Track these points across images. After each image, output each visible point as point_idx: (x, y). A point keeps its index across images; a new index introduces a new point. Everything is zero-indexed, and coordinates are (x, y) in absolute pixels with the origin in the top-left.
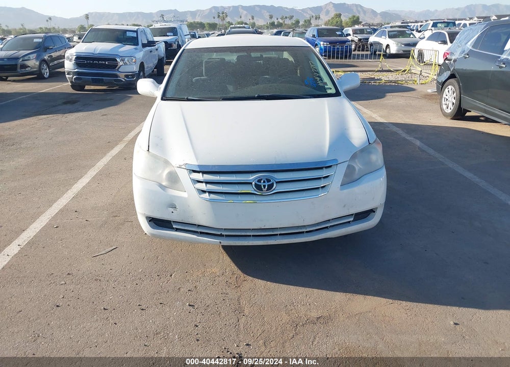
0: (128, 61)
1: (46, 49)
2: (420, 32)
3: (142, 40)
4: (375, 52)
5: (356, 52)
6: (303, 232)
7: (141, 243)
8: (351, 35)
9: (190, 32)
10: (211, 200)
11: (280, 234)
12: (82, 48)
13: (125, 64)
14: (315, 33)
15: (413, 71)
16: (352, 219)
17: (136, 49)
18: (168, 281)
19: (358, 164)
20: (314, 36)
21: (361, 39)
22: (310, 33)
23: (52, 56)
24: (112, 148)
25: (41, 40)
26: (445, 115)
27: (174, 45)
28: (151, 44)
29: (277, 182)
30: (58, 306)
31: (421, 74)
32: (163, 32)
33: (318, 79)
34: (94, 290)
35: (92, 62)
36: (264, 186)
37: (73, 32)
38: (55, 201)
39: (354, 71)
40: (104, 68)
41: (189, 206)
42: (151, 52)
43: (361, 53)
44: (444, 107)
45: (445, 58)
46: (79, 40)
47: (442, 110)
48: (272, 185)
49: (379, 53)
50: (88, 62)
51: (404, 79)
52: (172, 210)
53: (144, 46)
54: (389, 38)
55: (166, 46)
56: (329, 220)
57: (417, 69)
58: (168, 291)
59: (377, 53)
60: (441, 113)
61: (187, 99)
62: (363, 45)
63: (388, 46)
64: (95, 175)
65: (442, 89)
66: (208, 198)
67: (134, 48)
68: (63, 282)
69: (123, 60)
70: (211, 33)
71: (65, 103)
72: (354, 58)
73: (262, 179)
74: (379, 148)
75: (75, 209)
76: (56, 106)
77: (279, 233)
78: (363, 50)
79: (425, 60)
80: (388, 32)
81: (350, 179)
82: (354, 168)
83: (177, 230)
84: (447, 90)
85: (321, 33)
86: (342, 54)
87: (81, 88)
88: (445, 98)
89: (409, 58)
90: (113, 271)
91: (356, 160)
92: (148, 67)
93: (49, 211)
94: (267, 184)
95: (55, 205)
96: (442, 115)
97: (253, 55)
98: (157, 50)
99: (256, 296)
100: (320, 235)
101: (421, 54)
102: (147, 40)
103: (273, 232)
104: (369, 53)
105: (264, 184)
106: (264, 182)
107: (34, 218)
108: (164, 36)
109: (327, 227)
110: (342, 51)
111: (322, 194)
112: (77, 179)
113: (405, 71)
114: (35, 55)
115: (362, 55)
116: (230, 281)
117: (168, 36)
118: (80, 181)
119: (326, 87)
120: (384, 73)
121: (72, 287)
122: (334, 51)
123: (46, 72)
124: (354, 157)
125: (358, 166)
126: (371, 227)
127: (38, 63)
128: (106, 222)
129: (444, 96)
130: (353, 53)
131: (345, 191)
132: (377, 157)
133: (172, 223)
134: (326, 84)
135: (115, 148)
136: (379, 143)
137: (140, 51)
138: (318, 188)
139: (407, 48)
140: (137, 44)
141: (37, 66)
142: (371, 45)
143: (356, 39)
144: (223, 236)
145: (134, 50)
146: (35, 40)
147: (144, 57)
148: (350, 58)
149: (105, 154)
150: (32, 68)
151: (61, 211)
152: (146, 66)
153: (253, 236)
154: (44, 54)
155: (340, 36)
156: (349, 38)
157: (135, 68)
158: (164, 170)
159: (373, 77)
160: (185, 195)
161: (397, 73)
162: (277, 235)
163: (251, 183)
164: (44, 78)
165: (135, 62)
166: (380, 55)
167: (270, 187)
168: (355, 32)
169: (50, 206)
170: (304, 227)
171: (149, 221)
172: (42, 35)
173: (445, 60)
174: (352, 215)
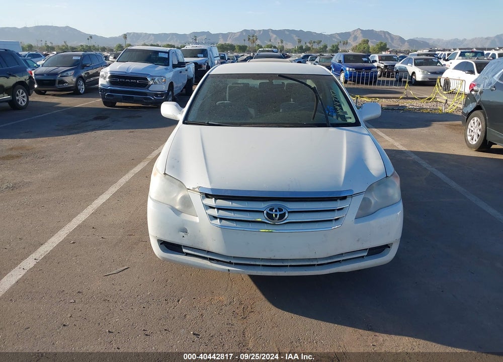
0: (158, 80)
1: (84, 67)
2: (447, 60)
3: (173, 60)
4: (401, 79)
5: (382, 79)
6: (314, 265)
7: (152, 265)
8: (377, 61)
9: (220, 54)
10: (222, 227)
11: (290, 266)
12: (116, 67)
13: (155, 83)
14: (342, 59)
15: (438, 99)
16: (366, 254)
17: (166, 69)
18: (175, 306)
19: (374, 197)
20: (340, 61)
21: (387, 66)
22: (336, 58)
23: (89, 73)
24: (136, 165)
25: (79, 58)
26: (470, 146)
27: (204, 66)
28: (181, 64)
29: (289, 212)
30: (64, 325)
31: (446, 103)
32: (194, 53)
33: (338, 108)
34: (101, 311)
35: (124, 80)
36: (276, 215)
37: (111, 50)
38: (75, 216)
39: (379, 98)
40: (135, 86)
41: (200, 231)
42: (180, 72)
43: (386, 79)
44: (469, 138)
45: (471, 89)
46: (114, 60)
47: (466, 141)
48: (284, 214)
49: (405, 80)
50: (121, 80)
51: (428, 107)
52: (183, 234)
53: (174, 66)
54: (415, 65)
55: (195, 67)
56: (342, 254)
57: (443, 98)
58: (174, 318)
59: (403, 80)
60: (465, 144)
61: (208, 123)
62: (389, 71)
63: (414, 73)
64: (116, 192)
65: (467, 119)
66: (219, 224)
67: (165, 69)
68: (72, 301)
69: (153, 80)
70: (240, 55)
71: (96, 119)
72: (379, 84)
73: (273, 209)
74: (397, 182)
75: (93, 225)
76: (87, 121)
77: (289, 264)
78: (388, 77)
79: (451, 89)
80: (415, 59)
81: (365, 213)
82: (369, 201)
83: (187, 254)
84: (472, 121)
85: (347, 59)
86: (367, 80)
87: (113, 104)
88: (470, 129)
89: (434, 85)
90: (122, 292)
91: (373, 193)
92: (177, 87)
93: (68, 225)
94: (278, 213)
95: (74, 220)
96: (467, 146)
97: (275, 82)
98: (186, 70)
99: (262, 329)
100: (331, 269)
101: (447, 82)
102: (178, 61)
103: (283, 263)
104: (394, 79)
105: (276, 213)
106: (276, 211)
107: (53, 232)
108: (195, 57)
109: (339, 261)
110: (367, 77)
111: (335, 226)
112: (97, 195)
113: (430, 99)
114: (73, 72)
115: (388, 82)
116: (237, 311)
117: (199, 57)
118: (101, 197)
119: (346, 116)
120: (409, 100)
121: (80, 306)
122: (359, 77)
123: (82, 88)
124: (370, 189)
125: (374, 199)
126: (386, 263)
127: (74, 80)
128: (121, 241)
129: (469, 126)
130: (378, 79)
131: (359, 224)
132: (394, 191)
133: (183, 247)
134: (346, 113)
135: (137, 166)
136: (397, 177)
137: (170, 72)
138: (331, 220)
139: (434, 76)
140: (168, 65)
141: (73, 82)
142: (397, 72)
143: (382, 66)
144: (232, 263)
145: (165, 70)
146: (74, 58)
147: (173, 76)
148: (375, 84)
149: (128, 171)
150: (69, 84)
151: (80, 226)
152: (175, 85)
153: (263, 265)
154: (81, 71)
155: (365, 62)
156: (375, 64)
157: (164, 88)
158: (178, 193)
159: (397, 104)
160: (197, 220)
161: (422, 100)
162: (287, 266)
163: (263, 212)
164: (80, 94)
165: (165, 82)
166: (405, 82)
167: (282, 216)
168: (382, 59)
169: (70, 221)
170: (316, 259)
171: (161, 244)
172: (81, 53)
173: (471, 91)
174: (366, 249)
